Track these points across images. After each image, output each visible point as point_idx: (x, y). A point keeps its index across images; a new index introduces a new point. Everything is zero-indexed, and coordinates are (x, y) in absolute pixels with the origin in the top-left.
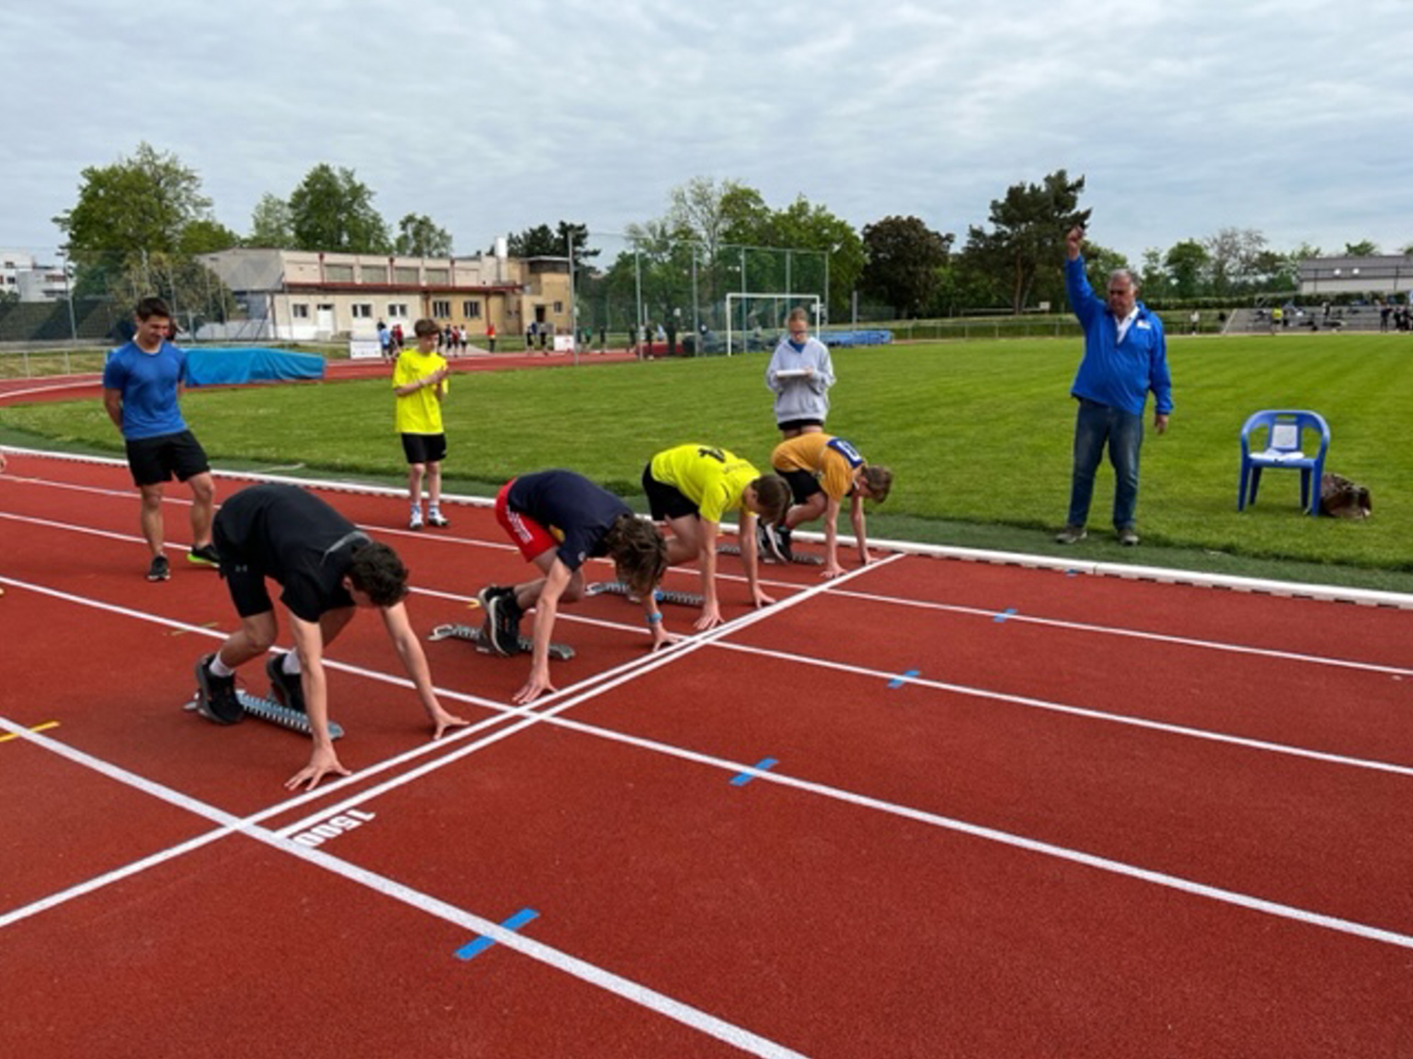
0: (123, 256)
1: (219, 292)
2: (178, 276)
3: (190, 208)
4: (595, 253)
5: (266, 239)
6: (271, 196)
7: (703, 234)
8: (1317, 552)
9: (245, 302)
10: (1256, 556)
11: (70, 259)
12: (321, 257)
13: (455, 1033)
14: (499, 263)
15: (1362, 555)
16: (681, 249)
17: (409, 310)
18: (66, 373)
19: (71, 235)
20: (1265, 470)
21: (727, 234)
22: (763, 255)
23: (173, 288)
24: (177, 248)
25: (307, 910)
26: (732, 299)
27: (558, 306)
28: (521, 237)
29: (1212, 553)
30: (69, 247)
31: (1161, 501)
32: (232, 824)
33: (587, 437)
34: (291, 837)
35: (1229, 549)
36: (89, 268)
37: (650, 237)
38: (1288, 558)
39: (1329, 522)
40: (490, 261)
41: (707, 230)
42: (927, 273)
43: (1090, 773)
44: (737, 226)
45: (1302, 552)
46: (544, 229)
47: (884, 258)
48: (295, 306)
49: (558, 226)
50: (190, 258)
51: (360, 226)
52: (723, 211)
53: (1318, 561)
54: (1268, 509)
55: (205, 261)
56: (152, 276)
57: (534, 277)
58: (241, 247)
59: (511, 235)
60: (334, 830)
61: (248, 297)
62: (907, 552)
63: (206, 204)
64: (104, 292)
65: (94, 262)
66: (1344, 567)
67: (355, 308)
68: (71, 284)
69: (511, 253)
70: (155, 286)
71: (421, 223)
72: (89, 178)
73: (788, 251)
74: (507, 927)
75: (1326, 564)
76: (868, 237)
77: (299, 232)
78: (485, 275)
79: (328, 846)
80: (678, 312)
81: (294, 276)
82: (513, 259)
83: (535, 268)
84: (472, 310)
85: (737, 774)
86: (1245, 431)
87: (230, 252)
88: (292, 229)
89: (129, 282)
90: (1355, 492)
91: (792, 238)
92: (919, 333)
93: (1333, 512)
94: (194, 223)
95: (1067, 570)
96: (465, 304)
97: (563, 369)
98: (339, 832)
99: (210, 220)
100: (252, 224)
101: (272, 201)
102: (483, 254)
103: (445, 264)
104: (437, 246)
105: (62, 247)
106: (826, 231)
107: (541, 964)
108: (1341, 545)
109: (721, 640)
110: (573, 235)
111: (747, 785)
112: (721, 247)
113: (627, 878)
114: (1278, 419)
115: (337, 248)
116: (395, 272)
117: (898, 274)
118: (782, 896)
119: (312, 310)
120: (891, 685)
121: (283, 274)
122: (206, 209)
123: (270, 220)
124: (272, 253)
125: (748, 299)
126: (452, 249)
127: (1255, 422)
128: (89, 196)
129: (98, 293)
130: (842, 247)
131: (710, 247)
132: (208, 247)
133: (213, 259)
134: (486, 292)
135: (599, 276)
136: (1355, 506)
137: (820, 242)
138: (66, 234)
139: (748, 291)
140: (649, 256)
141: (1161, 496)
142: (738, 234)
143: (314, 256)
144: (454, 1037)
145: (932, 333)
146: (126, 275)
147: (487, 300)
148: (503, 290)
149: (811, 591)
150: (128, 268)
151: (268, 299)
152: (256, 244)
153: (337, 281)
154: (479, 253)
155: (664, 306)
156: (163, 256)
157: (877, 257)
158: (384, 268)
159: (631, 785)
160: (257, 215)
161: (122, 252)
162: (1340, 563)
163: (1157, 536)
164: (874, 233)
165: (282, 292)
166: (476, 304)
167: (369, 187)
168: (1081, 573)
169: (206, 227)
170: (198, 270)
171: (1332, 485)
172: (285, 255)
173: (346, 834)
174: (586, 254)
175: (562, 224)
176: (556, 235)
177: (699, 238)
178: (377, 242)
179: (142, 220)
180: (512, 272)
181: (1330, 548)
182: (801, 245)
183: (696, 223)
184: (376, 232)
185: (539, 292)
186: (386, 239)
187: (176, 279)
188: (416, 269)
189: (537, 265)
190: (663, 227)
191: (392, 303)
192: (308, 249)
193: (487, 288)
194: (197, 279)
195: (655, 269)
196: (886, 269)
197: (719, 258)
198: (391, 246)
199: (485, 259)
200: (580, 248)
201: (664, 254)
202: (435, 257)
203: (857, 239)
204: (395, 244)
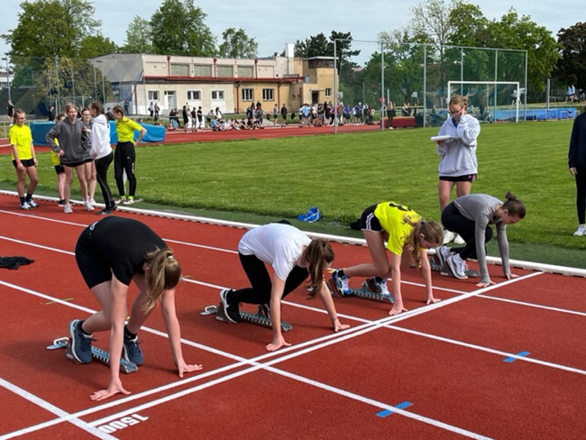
0: (44, 59)
1: (101, 83)
2: (76, 72)
3: (87, 27)
4: (357, 53)
5: (134, 47)
6: (139, 18)
7: (435, 37)
9: (118, 89)
11: (11, 62)
12: (169, 59)
14: (288, 61)
16: (418, 48)
17: (225, 95)
18: (4, 137)
19: (12, 46)
21: (453, 38)
22: (480, 52)
23: (73, 81)
24: (78, 54)
27: (328, 91)
28: (305, 43)
30: (11, 53)
36: (22, 68)
37: (397, 41)
40: (281, 60)
41: (439, 35)
44: (461, 31)
46: (321, 37)
47: (574, 53)
48: (150, 92)
49: (331, 35)
50: (85, 61)
51: (197, 36)
52: (451, 21)
55: (94, 62)
56: (60, 75)
57: (312, 70)
58: (118, 53)
59: (298, 42)
61: (120, 86)
63: (97, 24)
64: (30, 83)
65: (26, 64)
67: (189, 93)
68: (11, 79)
69: (298, 55)
70: (62, 79)
71: (238, 34)
72: (25, 9)
73: (497, 49)
76: (562, 38)
77: (155, 41)
78: (278, 70)
80: (414, 95)
81: (150, 71)
82: (298, 58)
83: (313, 65)
84: (268, 95)
87: (111, 56)
88: (151, 40)
89: (46, 77)
91: (501, 40)
94: (90, 36)
96: (264, 90)
97: (327, 136)
99: (100, 35)
100: (126, 38)
101: (139, 21)
102: (278, 55)
103: (251, 62)
104: (247, 50)
105: (7, 54)
106: (530, 35)
112: (448, 47)
115: (181, 52)
116: (216, 68)
119: (161, 94)
121: (143, 71)
122: (96, 28)
123: (137, 34)
124: (138, 55)
125: (464, 84)
126: (257, 53)
128: (25, 21)
129: (27, 84)
130: (541, 46)
131: (440, 48)
132: (97, 53)
133: (98, 62)
134: (278, 82)
135: (359, 70)
137: (525, 42)
138: (10, 45)
139: (464, 80)
140: (394, 54)
142: (461, 38)
143: (165, 58)
146: (44, 72)
147: (279, 87)
148: (291, 80)
150: (46, 68)
152: (128, 50)
153: (178, 75)
154: (276, 54)
156: (68, 60)
157: (569, 53)
158: (210, 66)
160: (129, 31)
161: (43, 57)
165: (141, 83)
166: (271, 91)
167: (203, 11)
169: (98, 40)
170: (89, 69)
172: (145, 58)
174: (350, 54)
175: (334, 32)
176: (329, 41)
177: (433, 41)
178: (206, 47)
179: (57, 36)
180: (297, 68)
182: (508, 45)
183: (430, 30)
184: (207, 41)
185: (314, 81)
186: (213, 46)
187: (75, 75)
188: (232, 66)
189: (314, 62)
190: (406, 33)
191: (214, 90)
192: (162, 54)
193: (279, 79)
194: (89, 75)
195: (399, 64)
196: (575, 62)
197: (446, 55)
198: (216, 50)
199: (278, 58)
200: (344, 50)
201: (406, 53)
202: (245, 57)
203: (553, 39)
204: (218, 49)
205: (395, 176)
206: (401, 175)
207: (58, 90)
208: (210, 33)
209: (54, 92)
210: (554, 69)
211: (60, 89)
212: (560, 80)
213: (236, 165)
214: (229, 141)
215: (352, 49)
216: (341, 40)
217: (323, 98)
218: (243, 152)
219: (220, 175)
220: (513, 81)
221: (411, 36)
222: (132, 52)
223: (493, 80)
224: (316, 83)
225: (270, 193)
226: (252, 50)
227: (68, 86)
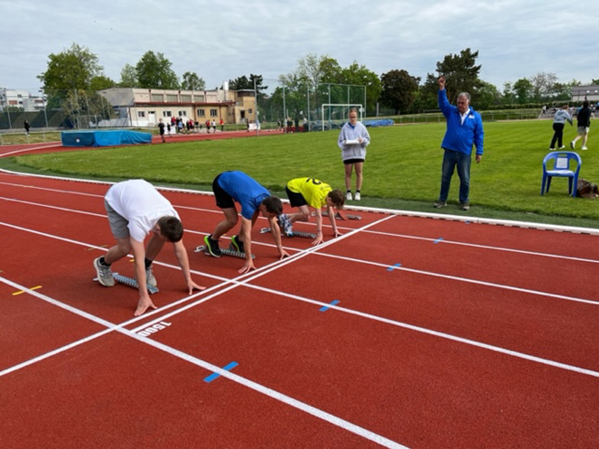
0: (67, 91)
1: (107, 107)
2: (90, 100)
3: (94, 71)
4: (266, 88)
5: (127, 84)
6: (128, 65)
7: (312, 78)
8: (574, 213)
9: (118, 111)
10: (548, 215)
11: (45, 93)
12: (150, 91)
13: (203, 412)
14: (225, 93)
15: (594, 214)
16: (302, 85)
17: (187, 113)
18: (44, 142)
19: (45, 83)
20: (553, 178)
21: (322, 79)
22: (338, 87)
23: (88, 105)
24: (90, 88)
25: (143, 362)
26: (325, 107)
27: (250, 111)
28: (234, 81)
29: (529, 213)
30: (44, 88)
31: (508, 192)
32: (113, 327)
33: (262, 167)
34: (137, 332)
35: (536, 212)
36: (52, 97)
37: (289, 80)
38: (562, 215)
39: (580, 200)
40: (221, 92)
41: (314, 77)
42: (410, 94)
43: (472, 306)
44: (327, 75)
45: (568, 213)
46: (244, 78)
47: (390, 88)
48: (139, 112)
49: (250, 76)
50: (94, 92)
51: (166, 77)
52: (321, 69)
53: (575, 217)
54: (554, 195)
55: (101, 93)
56: (79, 101)
57: (240, 98)
58: (116, 87)
59: (230, 81)
60: (154, 330)
61: (119, 108)
62: (397, 214)
63: (101, 69)
64: (59, 107)
65: (55, 94)
66: (586, 219)
67: (164, 113)
68: (46, 104)
69: (230, 88)
70: (80, 104)
71: (192, 76)
72: (52, 59)
73: (349, 85)
74: (225, 369)
75: (579, 218)
76: (383, 79)
77: (140, 80)
78: (219, 98)
79: (152, 336)
80: (301, 113)
81: (138, 99)
82: (231, 91)
83: (241, 94)
84: (214, 113)
85: (322, 307)
86: (545, 161)
87: (112, 89)
88: (137, 79)
89: (69, 103)
90: (592, 187)
91: (350, 80)
92: (405, 120)
93: (582, 196)
94: (96, 77)
95: (465, 221)
96: (211, 111)
97: (253, 138)
98: (156, 330)
99: (103, 75)
100: (121, 78)
101: (129, 67)
102: (219, 89)
103: (202, 93)
104: (199, 86)
105: (41, 88)
106: (365, 77)
107: (239, 384)
108: (585, 209)
109: (317, 251)
110: (256, 80)
111: (326, 311)
112: (320, 84)
113: (276, 350)
114: (559, 155)
115: (157, 87)
116: (181, 97)
117: (397, 95)
118: (339, 357)
119: (146, 113)
120: (388, 270)
121: (134, 99)
122: (101, 71)
123: (128, 75)
124: (129, 89)
125: (331, 107)
126: (205, 87)
127: (550, 156)
128: (52, 66)
129: (56, 107)
130: (372, 83)
131: (315, 84)
132: (102, 87)
133: (104, 93)
134: (220, 105)
135: (268, 98)
136: (592, 193)
137: (363, 81)
138: (43, 82)
139: (331, 103)
140: (289, 88)
141: (508, 190)
142: (327, 78)
143: (147, 91)
144: (203, 413)
145: (411, 120)
146: (68, 99)
147: (220, 109)
148: (227, 104)
149: (356, 231)
150: (69, 97)
151: (128, 109)
152: (122, 86)
153: (157, 101)
154: (217, 88)
155: (295, 110)
156: (83, 91)
157: (387, 88)
158: (177, 96)
159: (278, 312)
160: (123, 73)
161: (66, 90)
162: (585, 217)
163: (505, 206)
164: (386, 77)
165: (133, 106)
166: (216, 110)
167: (170, 61)
168: (472, 222)
169: (102, 79)
170: (98, 97)
171: (582, 184)
172: (135, 90)
173: (160, 331)
174: (262, 88)
175: (252, 75)
176: (249, 80)
177: (311, 80)
178: (173, 84)
179: (75, 76)
180: (231, 97)
181: (580, 211)
182: (354, 83)
183: (309, 74)
184: (173, 80)
185: (242, 105)
186: (177, 83)
188: (190, 96)
190: (295, 76)
191: (180, 110)
192: (144, 88)
194: (98, 101)
195: (291, 94)
196: (390, 93)
197: (319, 89)
198: (179, 86)
199: (219, 91)
200: (259, 86)
201: (296, 88)
202: (198, 90)
203: (379, 80)
204: (181, 85)
205: (299, 161)
206: (302, 160)
207: (79, 112)
208: (175, 75)
209: (75, 112)
210: (380, 97)
211: (80, 110)
214: (193, 141)
215: (263, 85)
217: (247, 115)
219: (191, 162)
220: (358, 104)
221: (298, 78)
222: (125, 87)
223: (347, 104)
227: (84, 108)
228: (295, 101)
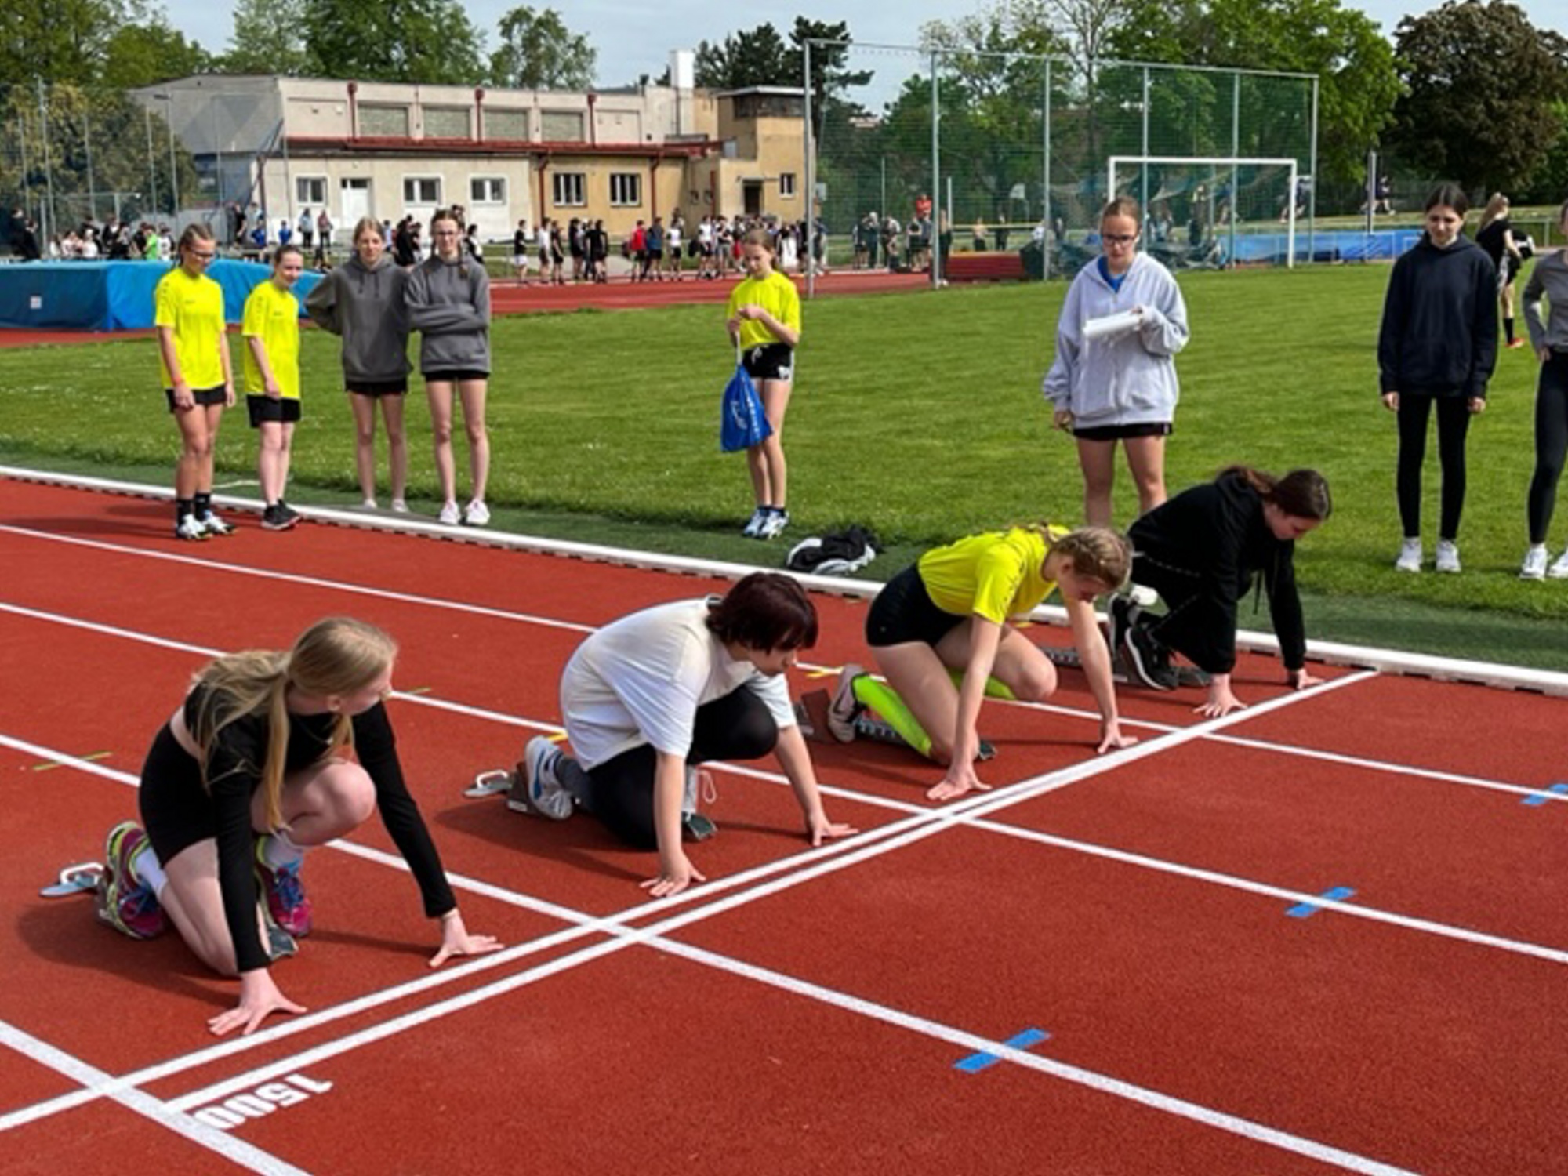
0: (7, 89)
1: (167, 156)
2: (98, 127)
3: (126, 2)
4: (863, 79)
5: (256, 58)
7: (1074, 39)
9: (214, 174)
12: (351, 90)
14: (678, 99)
16: (1026, 68)
17: (508, 189)
21: (1118, 38)
22: (1193, 78)
23: (88, 149)
24: (100, 76)
26: (1118, 165)
27: (787, 182)
28: (723, 49)
37: (970, 47)
40: (658, 97)
41: (1082, 32)
44: (1141, 22)
46: (766, 32)
47: (1437, 82)
48: (302, 182)
49: (793, 28)
50: (120, 95)
51: (427, 30)
55: (147, 100)
56: (54, 130)
57: (742, 124)
58: (211, 72)
59: (704, 45)
61: (219, 164)
67: (409, 185)
69: (703, 81)
70: (59, 145)
71: (540, 22)
73: (1237, 71)
76: (1406, 41)
77: (312, 41)
78: (652, 123)
80: (1019, 192)
81: (300, 124)
82: (704, 91)
83: (746, 108)
84: (625, 190)
87: (192, 81)
88: (302, 37)
89: (14, 138)
91: (1248, 46)
94: (132, 29)
96: (613, 178)
99: (159, 23)
100: (232, 32)
102: (651, 82)
103: (579, 101)
104: (567, 67)
106: (1323, 31)
110: (819, 45)
112: (1109, 63)
115: (383, 71)
116: (483, 115)
117: (1469, 115)
119: (332, 187)
121: (281, 123)
123: (263, 21)
124: (267, 80)
125: (1151, 166)
126: (593, 75)
130: (1353, 61)
131: (1085, 65)
132: (152, 74)
133: (158, 97)
134: (652, 156)
135: (870, 123)
137: (1310, 51)
139: (1152, 153)
140: (964, 83)
142: (1140, 39)
143: (339, 88)
146: (9, 125)
147: (653, 169)
148: (686, 150)
150: (12, 113)
151: (254, 167)
152: (237, 66)
153: (378, 135)
154: (644, 80)
155: (991, 181)
156: (73, 91)
157: (1425, 81)
158: (466, 110)
160: (242, 14)
161: (5, 84)
164: (1420, 34)
165: (278, 155)
166: (638, 175)
169: (154, 37)
170: (134, 117)
172: (287, 86)
174: (845, 80)
175: (800, 21)
176: (789, 44)
177: (1066, 49)
178: (455, 59)
179: (41, 26)
180: (703, 117)
182: (1267, 58)
183: (1060, 18)
184: (457, 42)
185: (750, 153)
186: (474, 57)
187: (95, 134)
188: (524, 112)
189: (749, 102)
190: (996, 27)
191: (478, 175)
192: (329, 74)
193: (654, 148)
194: (131, 134)
195: (976, 109)
196: (1441, 106)
197: (1102, 85)
198: (481, 68)
199: (652, 91)
200: (830, 70)
201: (994, 79)
202: (561, 87)
203: (1383, 43)
204: (488, 64)
207: (48, 175)
208: (466, 21)
209: (36, 179)
210: (1387, 124)
211: (54, 171)
212: (1401, 154)
213: (543, 381)
214: (523, 316)
215: (852, 65)
216: (822, 43)
217: (773, 201)
218: (560, 347)
220: (1279, 156)
221: (1009, 34)
222: (249, 71)
223: (1228, 155)
224: (754, 157)
225: (640, 458)
226: (583, 69)
227: (76, 163)
228: (991, 140)
